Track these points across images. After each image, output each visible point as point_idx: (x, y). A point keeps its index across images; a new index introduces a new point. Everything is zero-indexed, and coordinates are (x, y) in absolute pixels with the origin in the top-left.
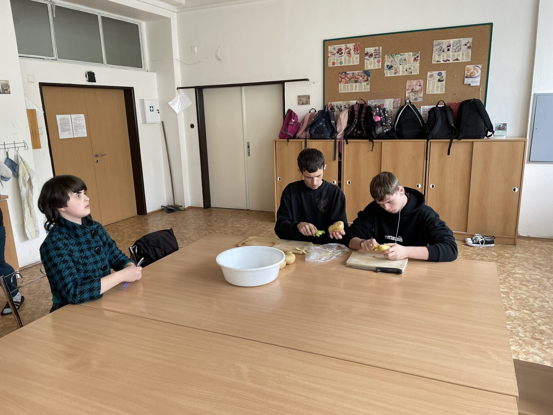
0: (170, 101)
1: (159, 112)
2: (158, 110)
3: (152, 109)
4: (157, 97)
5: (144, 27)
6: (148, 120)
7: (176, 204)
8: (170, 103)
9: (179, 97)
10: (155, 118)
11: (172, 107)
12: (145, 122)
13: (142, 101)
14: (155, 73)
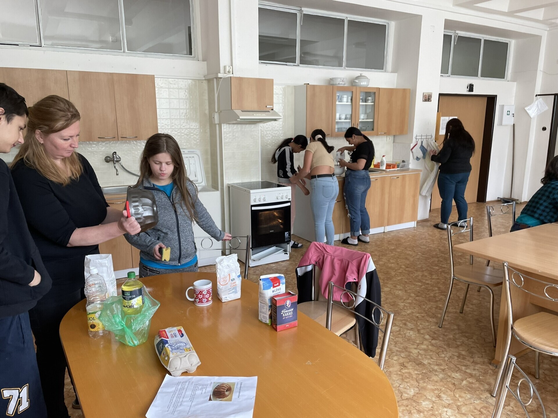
0: (527, 106)
1: (514, 116)
2: (513, 114)
3: (508, 113)
4: (513, 103)
5: (513, 45)
6: (504, 123)
7: (512, 197)
8: (526, 108)
9: (536, 103)
10: (508, 121)
11: (528, 111)
12: (501, 124)
13: (502, 107)
14: (515, 83)
